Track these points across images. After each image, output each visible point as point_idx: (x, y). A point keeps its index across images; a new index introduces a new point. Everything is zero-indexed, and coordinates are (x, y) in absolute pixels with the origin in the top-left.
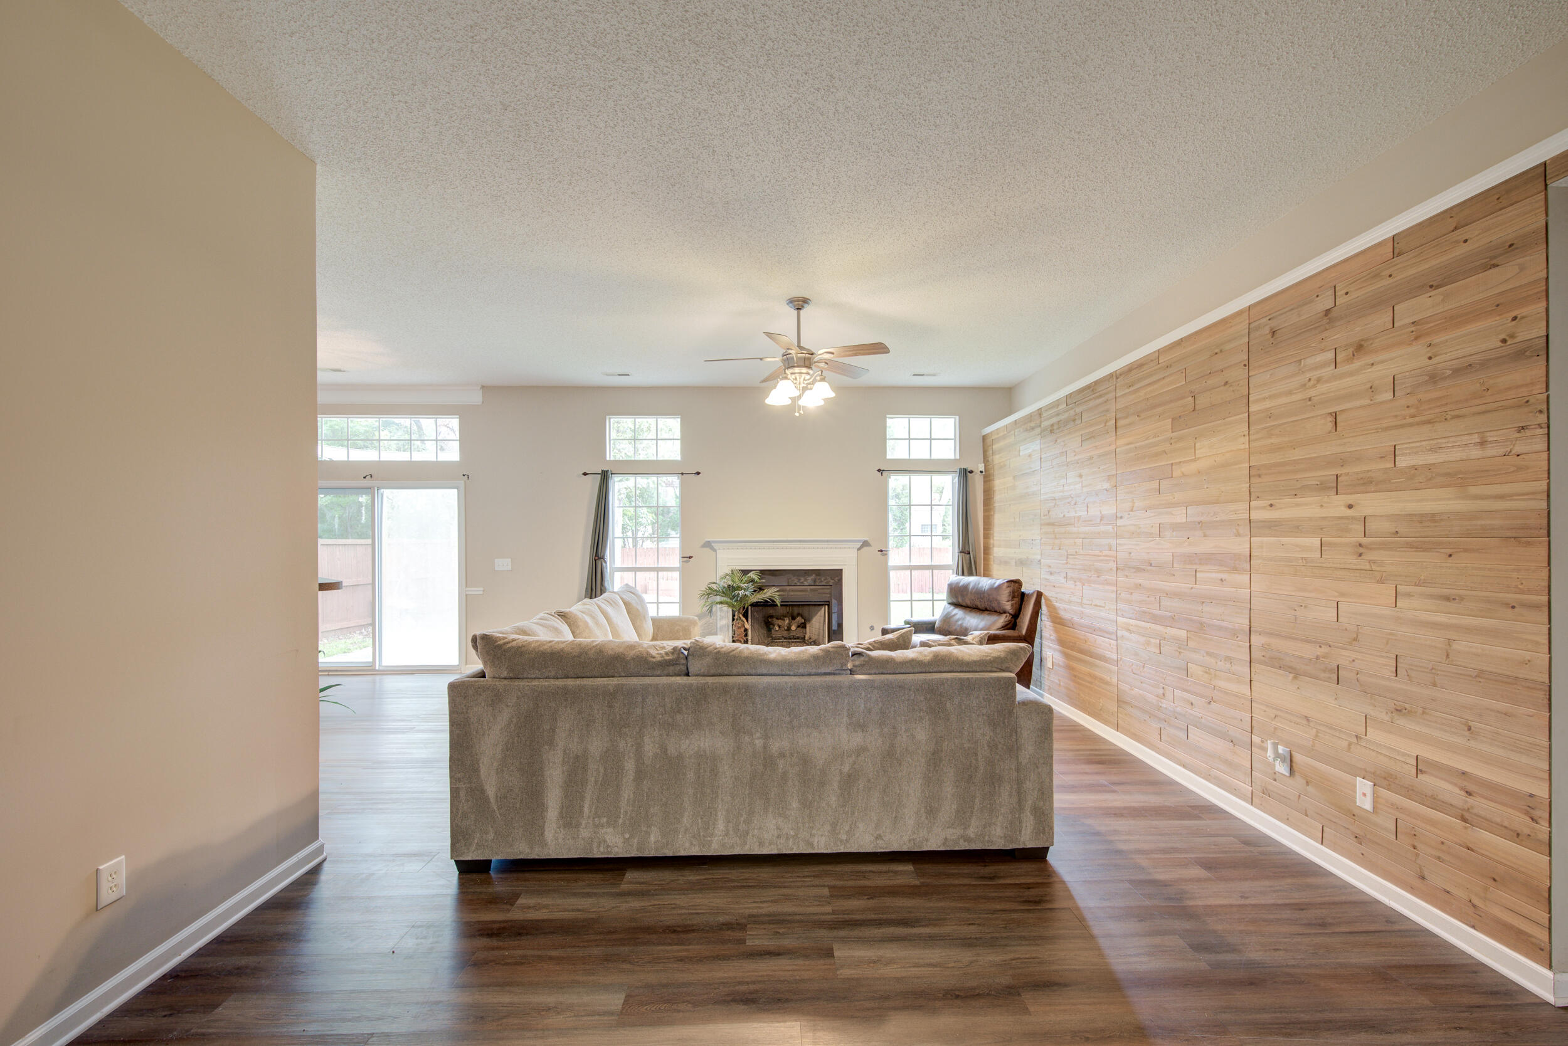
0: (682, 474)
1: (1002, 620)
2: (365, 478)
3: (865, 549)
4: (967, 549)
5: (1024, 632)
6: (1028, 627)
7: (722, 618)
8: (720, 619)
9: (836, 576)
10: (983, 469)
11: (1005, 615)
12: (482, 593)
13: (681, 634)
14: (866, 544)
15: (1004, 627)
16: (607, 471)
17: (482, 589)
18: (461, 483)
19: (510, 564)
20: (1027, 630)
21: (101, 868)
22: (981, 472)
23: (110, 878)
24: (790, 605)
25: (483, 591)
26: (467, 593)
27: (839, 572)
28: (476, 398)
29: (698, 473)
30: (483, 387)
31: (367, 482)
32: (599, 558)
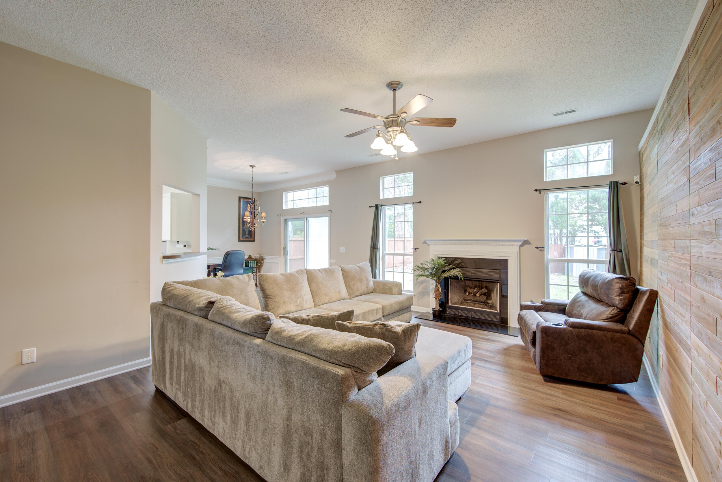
0: (414, 203)
1: (609, 312)
2: (301, 214)
3: (526, 246)
4: (619, 248)
5: (631, 327)
6: (636, 322)
7: (432, 284)
8: (431, 284)
9: (502, 264)
10: (638, 180)
11: (613, 308)
12: (335, 262)
13: (388, 291)
14: (526, 243)
15: (611, 319)
16: (378, 205)
17: (335, 260)
18: (329, 214)
19: (344, 250)
20: (635, 325)
21: (23, 350)
22: (637, 183)
23: (27, 355)
24: (473, 280)
25: (336, 261)
26: (331, 262)
27: (505, 262)
28: (333, 176)
29: (420, 202)
30: (336, 171)
31: (302, 216)
32: (375, 248)
